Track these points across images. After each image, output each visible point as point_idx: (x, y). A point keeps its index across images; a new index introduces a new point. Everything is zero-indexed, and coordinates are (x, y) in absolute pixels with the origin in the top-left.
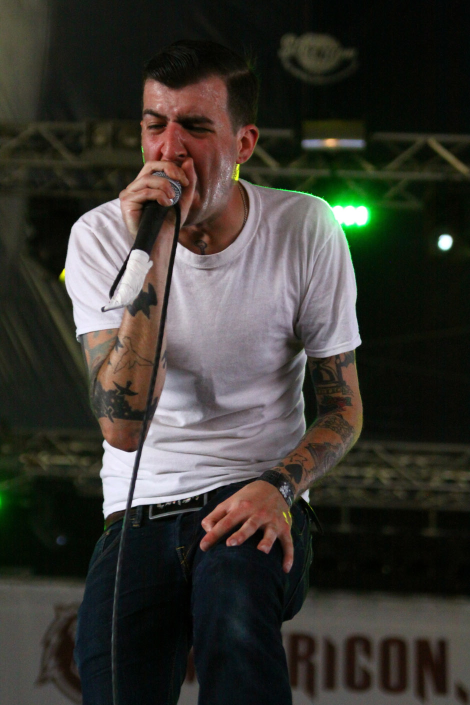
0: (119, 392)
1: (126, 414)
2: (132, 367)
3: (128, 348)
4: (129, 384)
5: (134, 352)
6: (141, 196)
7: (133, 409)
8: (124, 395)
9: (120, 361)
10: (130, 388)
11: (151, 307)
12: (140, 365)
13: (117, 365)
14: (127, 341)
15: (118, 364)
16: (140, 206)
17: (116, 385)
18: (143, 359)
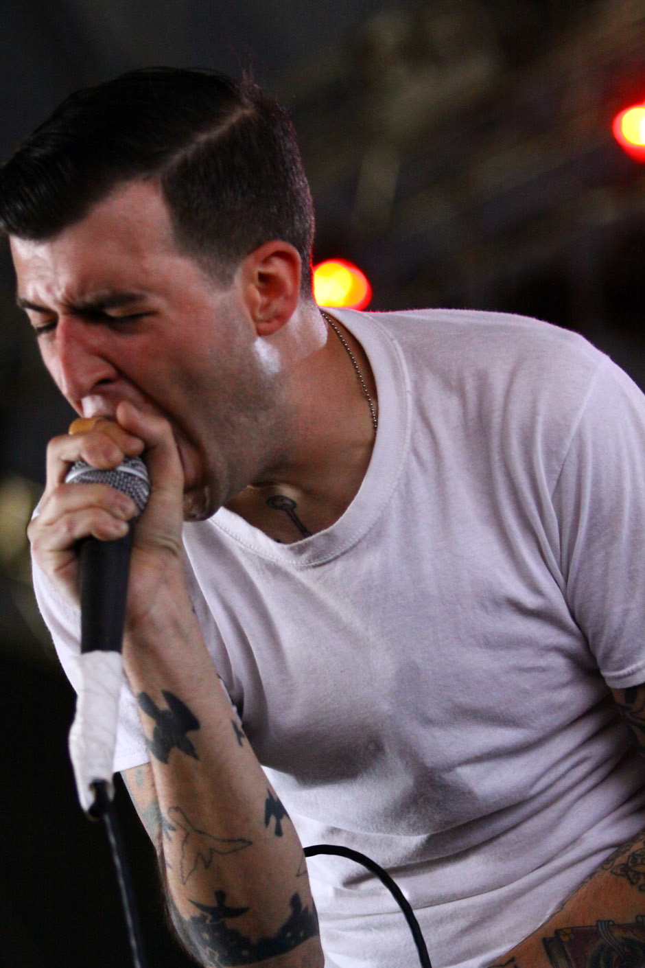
0: (210, 917)
1: (245, 953)
2: (210, 862)
3: (184, 829)
4: (221, 895)
5: (200, 832)
6: (60, 536)
7: (254, 939)
8: (222, 920)
9: (183, 857)
10: (228, 903)
11: (191, 735)
12: (223, 854)
13: (182, 867)
14: (177, 815)
15: (182, 864)
16: (68, 555)
17: (198, 905)
18: (224, 841)
